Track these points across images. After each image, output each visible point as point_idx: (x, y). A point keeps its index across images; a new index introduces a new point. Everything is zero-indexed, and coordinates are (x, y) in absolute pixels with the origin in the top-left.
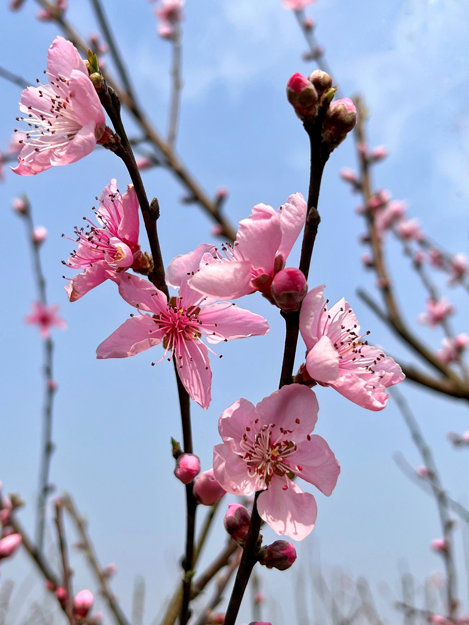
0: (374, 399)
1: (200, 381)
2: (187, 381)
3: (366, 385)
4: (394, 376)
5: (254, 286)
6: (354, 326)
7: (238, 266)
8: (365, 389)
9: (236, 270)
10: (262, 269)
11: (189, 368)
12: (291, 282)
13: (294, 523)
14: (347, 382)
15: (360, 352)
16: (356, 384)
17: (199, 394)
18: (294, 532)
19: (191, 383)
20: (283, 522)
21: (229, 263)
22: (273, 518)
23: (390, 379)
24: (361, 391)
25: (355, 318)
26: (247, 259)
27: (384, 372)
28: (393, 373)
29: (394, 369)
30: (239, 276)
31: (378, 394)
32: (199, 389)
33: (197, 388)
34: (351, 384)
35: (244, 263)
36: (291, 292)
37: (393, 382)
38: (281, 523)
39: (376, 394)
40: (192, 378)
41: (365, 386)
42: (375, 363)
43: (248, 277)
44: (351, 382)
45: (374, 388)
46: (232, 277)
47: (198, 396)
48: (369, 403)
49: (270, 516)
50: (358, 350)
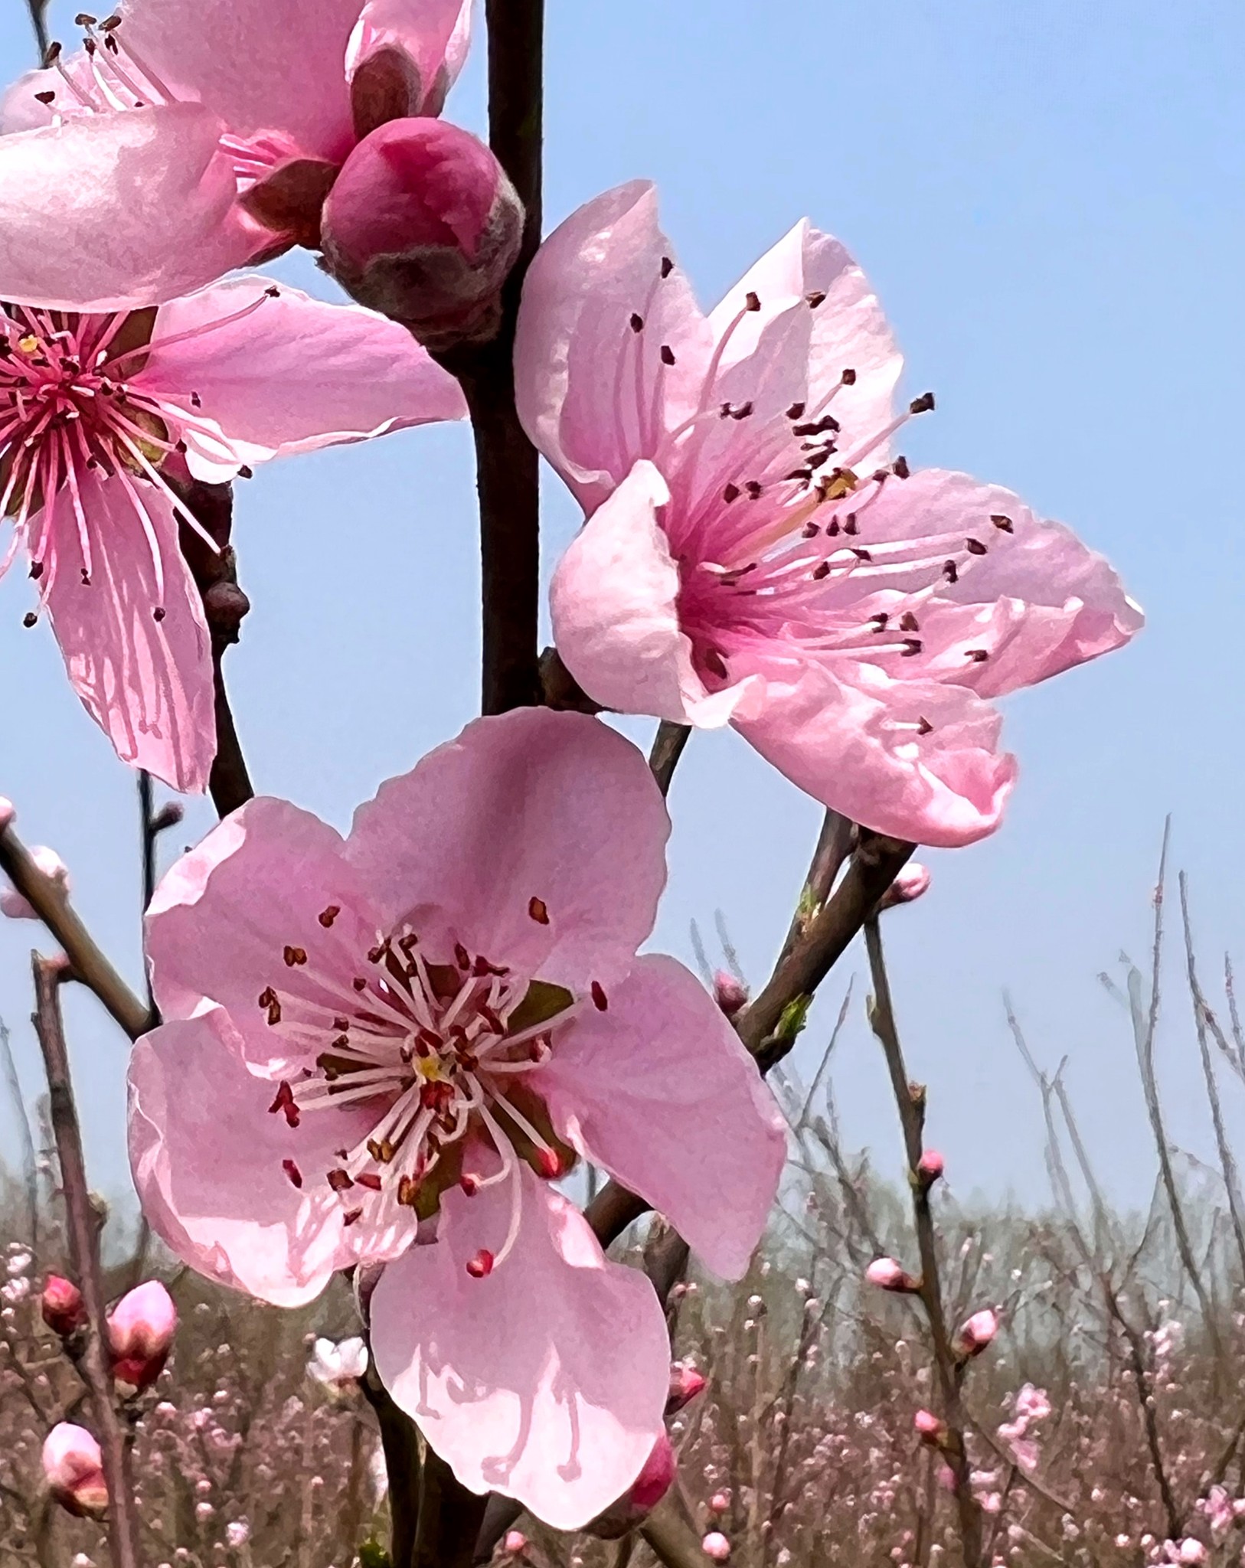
0: (936, 784)
1: (169, 659)
2: (108, 662)
3: (879, 717)
4: (1082, 617)
5: (261, 223)
6: (840, 376)
7: (139, 135)
8: (875, 743)
9: (131, 160)
10: (279, 137)
11: (116, 600)
12: (405, 198)
13: (572, 1402)
14: (781, 702)
15: (851, 530)
16: (827, 715)
17: (164, 728)
18: (565, 1460)
19: (126, 673)
20: (517, 1396)
21: (95, 121)
22: (460, 1383)
23: (1063, 634)
24: (854, 754)
25: (880, 317)
26: (185, 94)
27: (1018, 606)
28: (1075, 605)
29: (1084, 581)
30: (149, 185)
31: (960, 760)
32: (163, 700)
33: (154, 697)
34: (805, 714)
35: (174, 113)
36: (417, 251)
37: (1084, 647)
38: (507, 1403)
39: (945, 756)
40: (133, 651)
41: (873, 726)
42: (948, 574)
43: (212, 182)
44: (801, 702)
45: (926, 729)
46: (112, 198)
47: (158, 735)
48: (902, 813)
49: (447, 1372)
50: (843, 523)
